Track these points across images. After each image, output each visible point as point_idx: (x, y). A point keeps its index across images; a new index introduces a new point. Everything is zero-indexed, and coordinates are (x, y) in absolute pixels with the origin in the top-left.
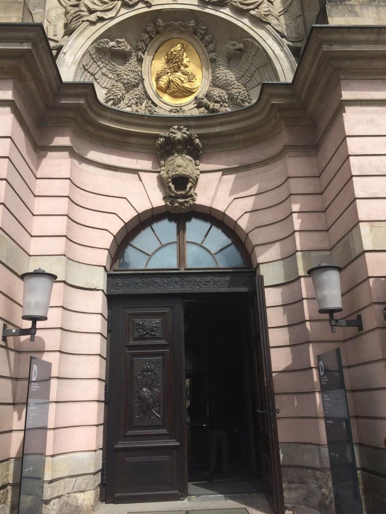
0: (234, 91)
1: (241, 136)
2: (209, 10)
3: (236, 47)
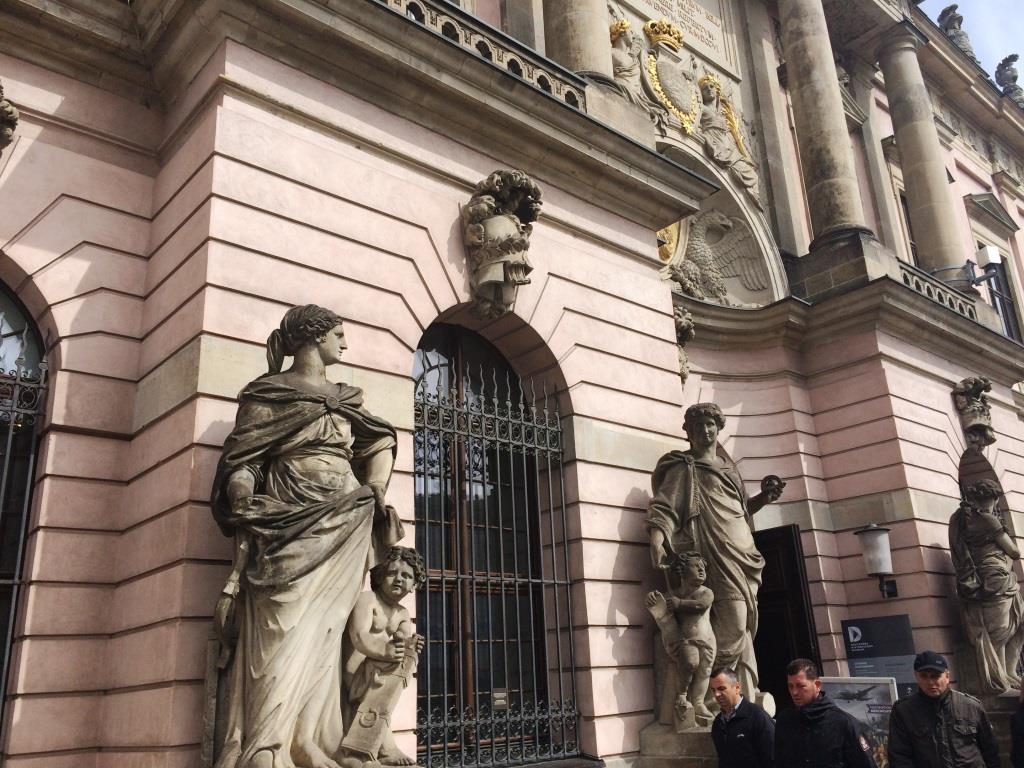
0: (710, 274)
1: (725, 337)
2: (711, 167)
3: (724, 223)
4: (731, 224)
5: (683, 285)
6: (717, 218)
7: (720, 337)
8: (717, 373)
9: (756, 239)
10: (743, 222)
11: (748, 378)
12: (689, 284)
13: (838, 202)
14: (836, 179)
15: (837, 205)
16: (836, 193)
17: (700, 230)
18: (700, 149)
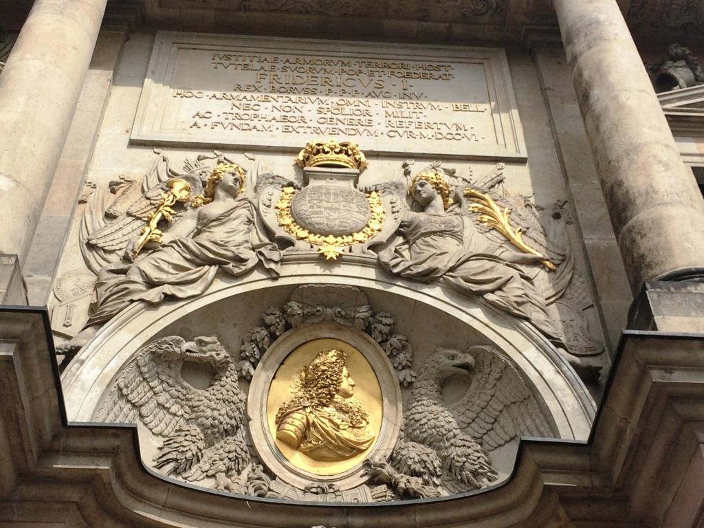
3: (457, 362)
4: (469, 359)
5: (393, 486)
6: (444, 360)
9: (518, 367)
10: (487, 348)
12: (403, 481)
13: (642, 250)
14: (635, 219)
15: (642, 256)
16: (638, 238)
17: (426, 387)
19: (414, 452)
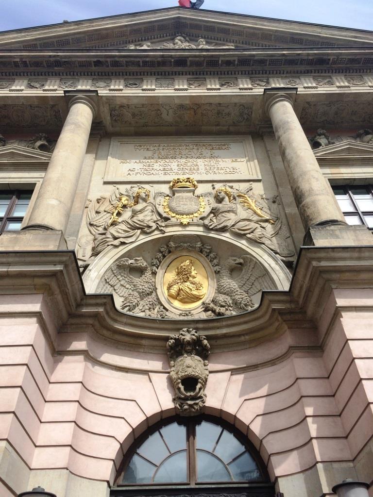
0: (237, 297)
1: (247, 337)
2: (212, 235)
3: (237, 262)
4: (242, 261)
5: (214, 311)
6: (231, 262)
7: (243, 338)
8: (245, 366)
9: (260, 263)
10: (248, 256)
11: (272, 362)
12: (218, 309)
13: (308, 214)
14: (305, 201)
15: (308, 216)
16: (306, 209)
17: (225, 272)
18: (201, 229)
19: (221, 298)
